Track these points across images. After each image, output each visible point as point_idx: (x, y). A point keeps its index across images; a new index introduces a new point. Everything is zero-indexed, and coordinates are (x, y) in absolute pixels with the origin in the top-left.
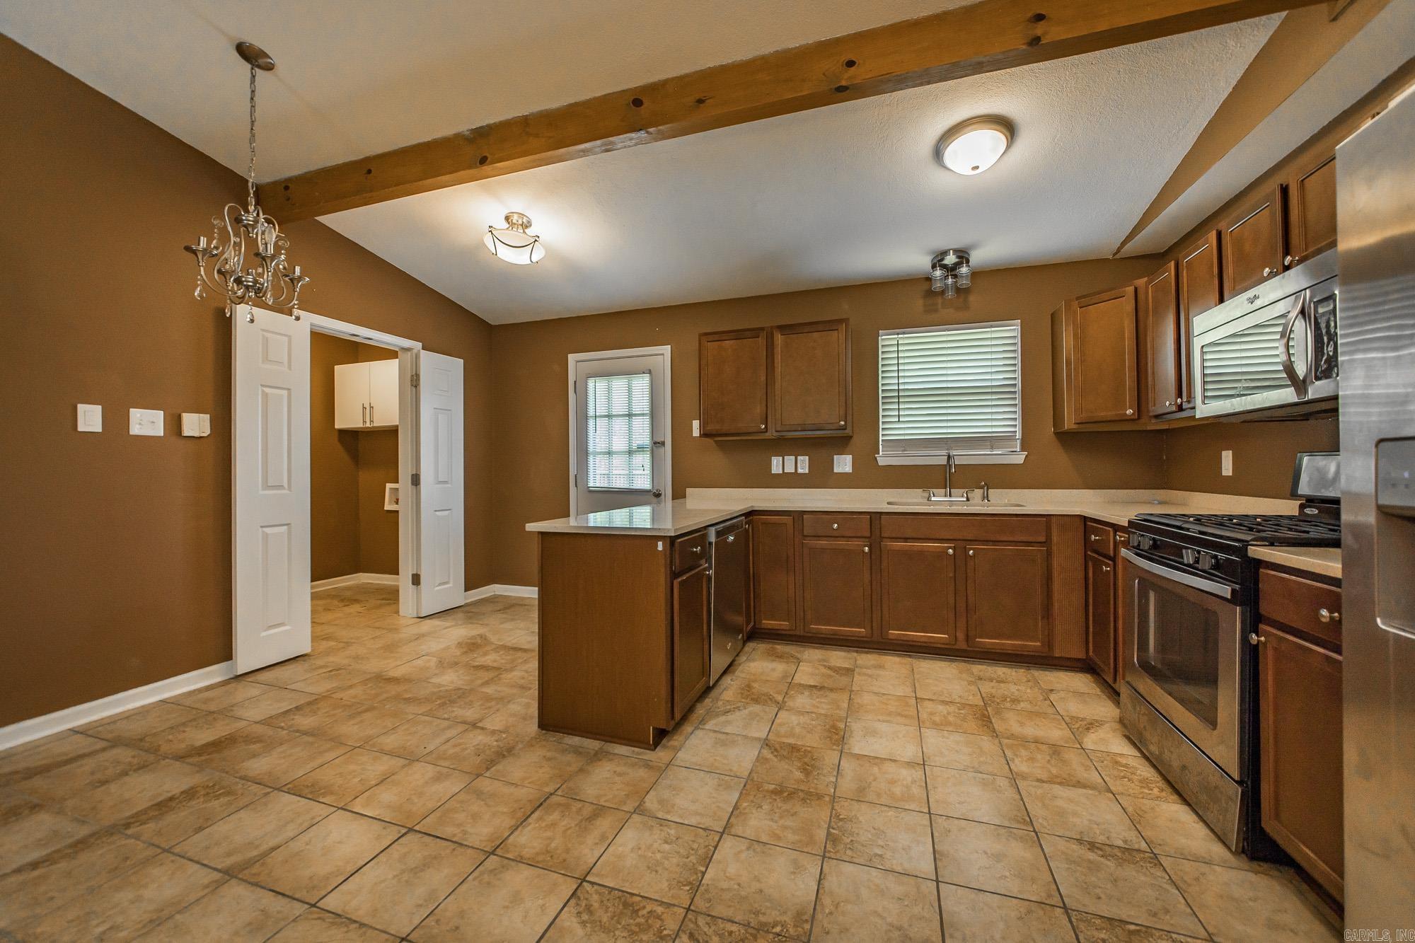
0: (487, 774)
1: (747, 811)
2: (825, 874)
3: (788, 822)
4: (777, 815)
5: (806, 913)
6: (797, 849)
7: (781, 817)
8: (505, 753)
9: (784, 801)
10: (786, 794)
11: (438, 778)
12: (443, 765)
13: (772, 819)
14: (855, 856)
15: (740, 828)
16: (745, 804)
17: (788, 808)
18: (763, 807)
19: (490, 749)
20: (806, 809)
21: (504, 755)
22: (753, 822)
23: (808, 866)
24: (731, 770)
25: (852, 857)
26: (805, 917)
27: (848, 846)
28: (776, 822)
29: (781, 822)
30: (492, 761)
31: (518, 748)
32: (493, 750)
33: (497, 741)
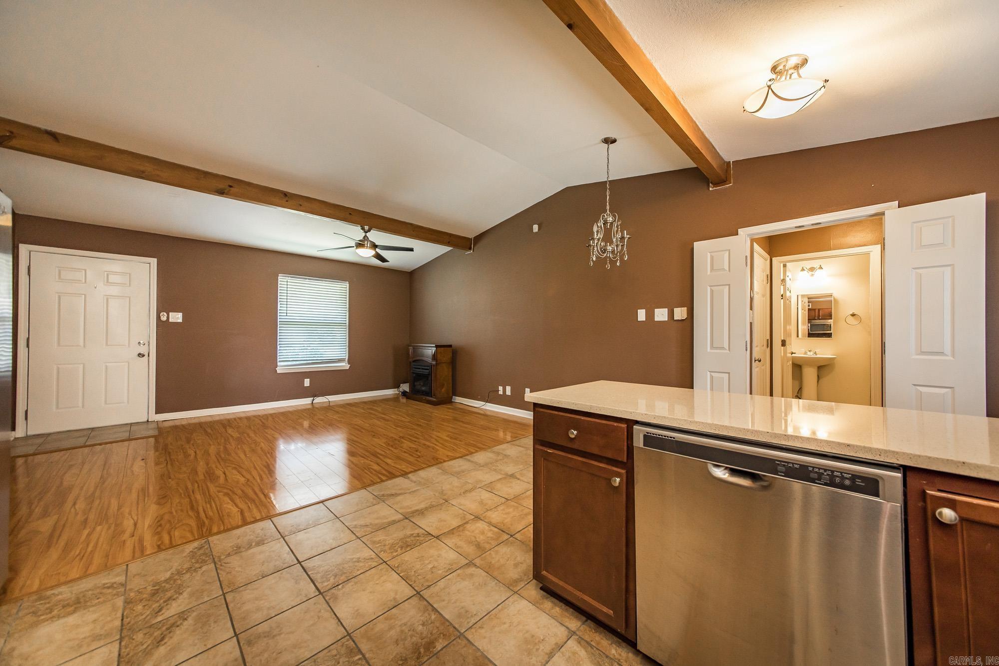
1: (426, 614)
2: (338, 625)
3: (393, 633)
4: (407, 631)
5: (333, 602)
6: (369, 624)
7: (402, 631)
9: (416, 645)
10: (422, 650)
13: (405, 625)
14: (329, 654)
15: (414, 603)
16: (433, 617)
17: (406, 642)
18: (421, 627)
20: (394, 654)
22: (413, 612)
23: (352, 621)
24: (481, 628)
25: (329, 651)
26: (332, 600)
27: (338, 656)
28: (400, 626)
29: (398, 629)
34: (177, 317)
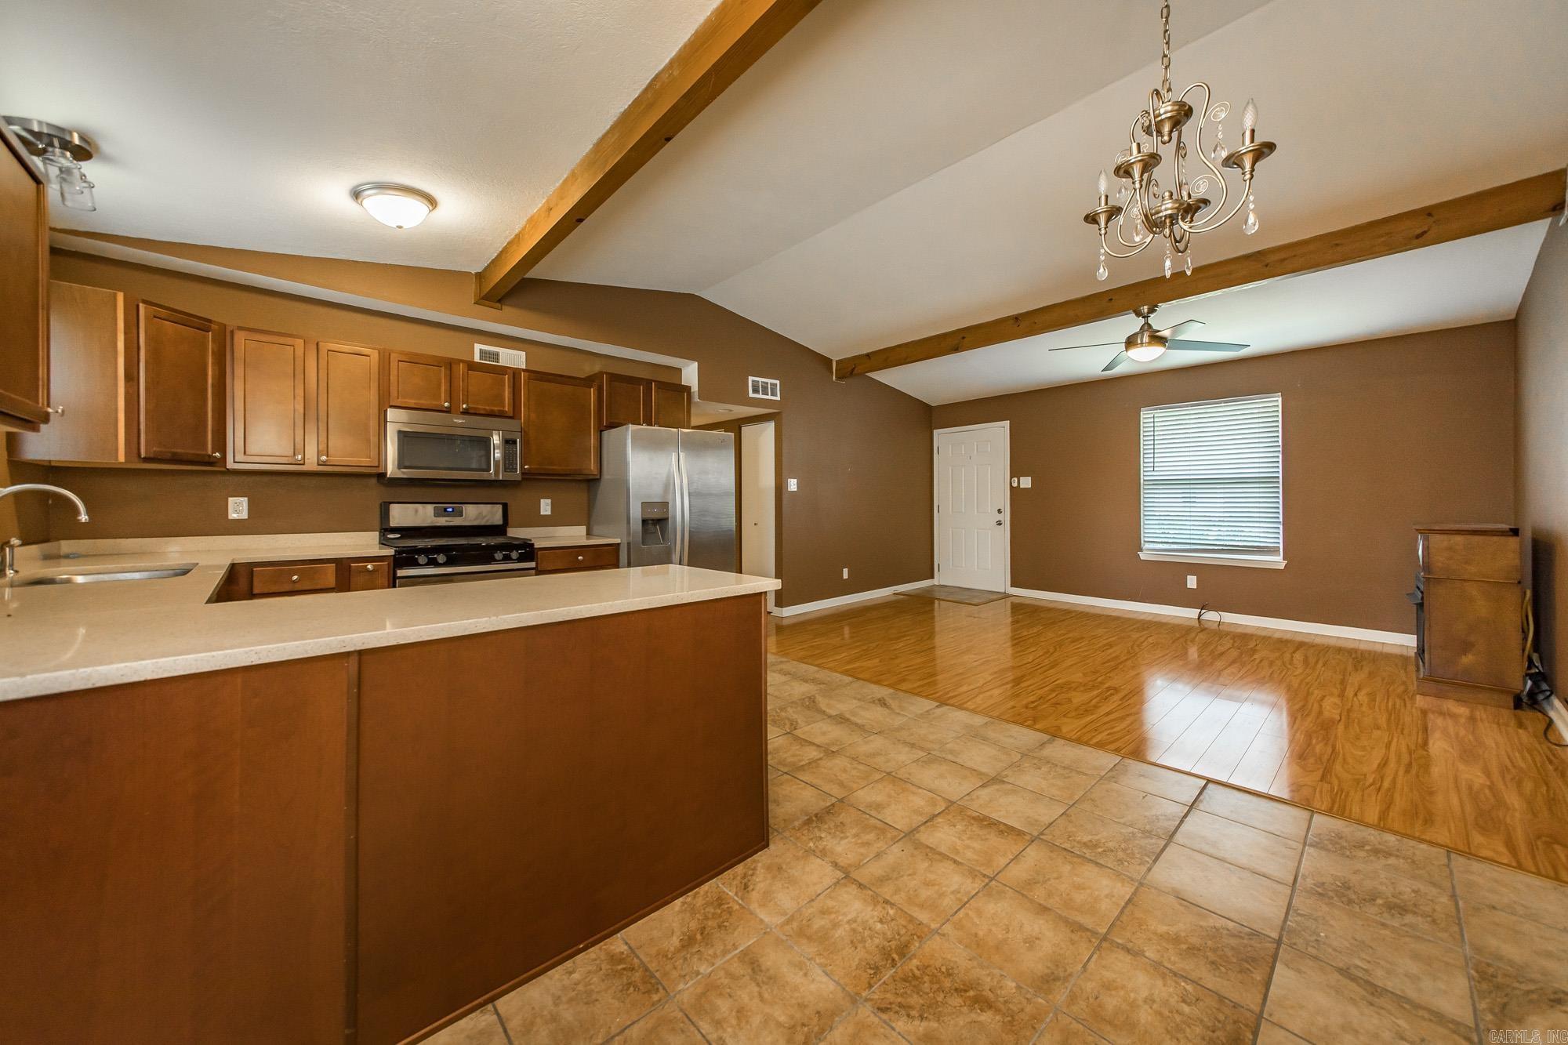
0: (834, 800)
8: (814, 818)
11: (879, 807)
12: (877, 821)
19: (830, 828)
21: (816, 817)
30: (828, 813)
31: (800, 822)
32: (826, 826)
33: (821, 838)
34: (1026, 482)
